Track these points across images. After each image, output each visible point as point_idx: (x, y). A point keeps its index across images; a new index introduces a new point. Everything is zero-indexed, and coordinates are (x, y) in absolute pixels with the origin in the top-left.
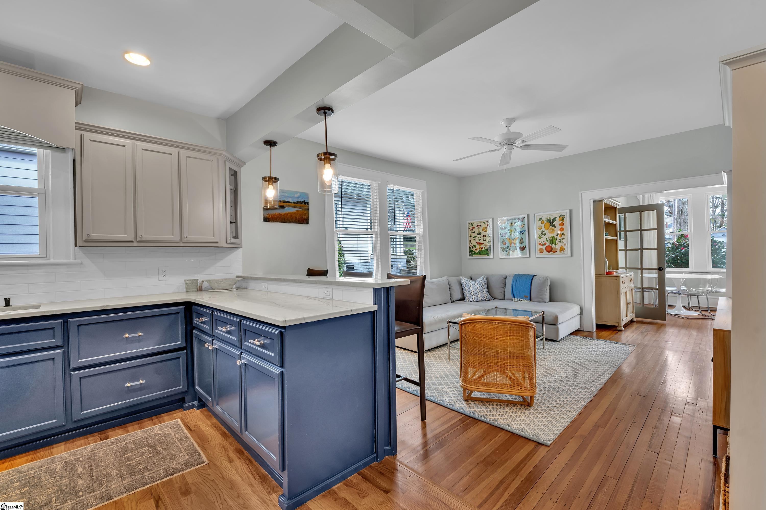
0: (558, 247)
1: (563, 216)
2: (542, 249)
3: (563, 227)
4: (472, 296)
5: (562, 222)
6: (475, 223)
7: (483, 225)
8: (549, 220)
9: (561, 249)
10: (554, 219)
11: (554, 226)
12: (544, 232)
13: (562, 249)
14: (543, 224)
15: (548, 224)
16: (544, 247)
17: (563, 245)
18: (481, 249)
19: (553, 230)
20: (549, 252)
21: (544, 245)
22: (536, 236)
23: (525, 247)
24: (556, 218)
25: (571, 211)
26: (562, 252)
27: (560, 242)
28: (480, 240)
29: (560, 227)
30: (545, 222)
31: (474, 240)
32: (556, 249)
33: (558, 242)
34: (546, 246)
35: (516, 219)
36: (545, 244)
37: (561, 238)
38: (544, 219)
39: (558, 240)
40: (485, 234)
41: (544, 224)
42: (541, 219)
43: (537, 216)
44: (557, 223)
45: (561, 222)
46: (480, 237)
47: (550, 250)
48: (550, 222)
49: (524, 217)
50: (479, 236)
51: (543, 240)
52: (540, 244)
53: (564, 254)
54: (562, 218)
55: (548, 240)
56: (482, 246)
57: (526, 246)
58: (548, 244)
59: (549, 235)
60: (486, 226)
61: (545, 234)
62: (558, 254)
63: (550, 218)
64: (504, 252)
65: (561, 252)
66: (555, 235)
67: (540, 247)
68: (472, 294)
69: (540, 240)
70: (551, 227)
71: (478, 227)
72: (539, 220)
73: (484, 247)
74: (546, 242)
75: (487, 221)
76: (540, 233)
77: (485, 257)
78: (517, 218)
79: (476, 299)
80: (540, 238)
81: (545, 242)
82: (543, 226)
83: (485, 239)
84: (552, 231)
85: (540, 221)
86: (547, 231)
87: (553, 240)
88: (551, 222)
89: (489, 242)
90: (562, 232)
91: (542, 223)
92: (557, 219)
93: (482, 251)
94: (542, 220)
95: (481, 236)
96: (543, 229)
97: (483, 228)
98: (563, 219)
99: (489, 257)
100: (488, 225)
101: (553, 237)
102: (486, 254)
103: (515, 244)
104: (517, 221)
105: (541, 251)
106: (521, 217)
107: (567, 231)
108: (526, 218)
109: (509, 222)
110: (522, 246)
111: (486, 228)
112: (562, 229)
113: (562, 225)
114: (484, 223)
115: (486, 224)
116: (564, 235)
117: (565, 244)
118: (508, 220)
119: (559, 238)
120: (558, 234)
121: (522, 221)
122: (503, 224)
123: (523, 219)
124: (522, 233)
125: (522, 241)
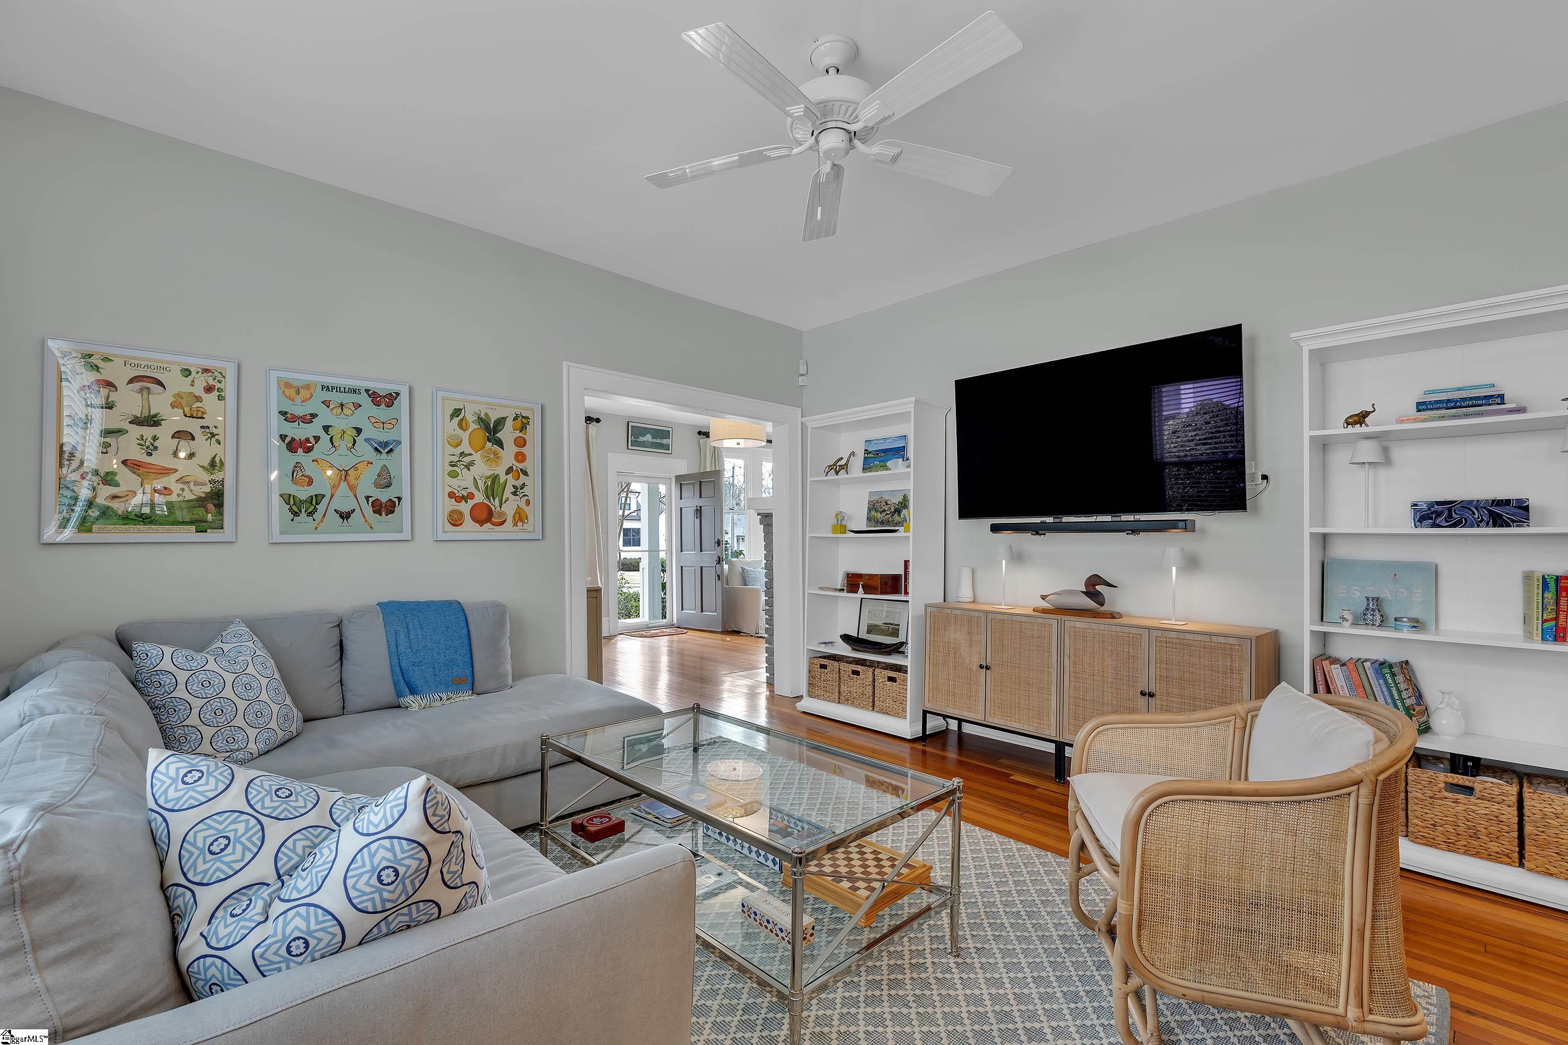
0: (509, 509)
1: (523, 417)
2: (461, 513)
3: (524, 450)
4: (240, 736)
5: (521, 434)
6: (119, 362)
7: (176, 383)
8: (483, 421)
9: (517, 516)
10: (500, 422)
11: (500, 444)
12: (467, 459)
13: (520, 517)
14: (464, 430)
15: (482, 435)
16: (465, 508)
17: (522, 504)
18: (153, 496)
19: (495, 454)
20: (481, 523)
21: (464, 498)
22: (439, 467)
23: (396, 500)
24: (504, 419)
25: (543, 407)
26: (520, 524)
27: (515, 494)
28: (151, 449)
29: (516, 449)
30: (473, 426)
31: (106, 445)
32: (502, 514)
33: (507, 493)
34: (471, 503)
35: (363, 391)
36: (471, 496)
37: (518, 483)
38: (470, 418)
39: (509, 489)
40: (189, 425)
41: (468, 432)
42: (457, 412)
43: (442, 399)
44: (507, 434)
45: (518, 434)
46: (155, 438)
47: (484, 516)
48: (486, 427)
49: (398, 394)
50: (148, 432)
51: (465, 481)
52: (451, 495)
53: (525, 531)
54: (523, 423)
55: (480, 484)
56: (167, 481)
57: (399, 499)
58: (479, 498)
59: (482, 469)
60: (199, 390)
61: (472, 463)
62: (506, 531)
63: (486, 414)
64: (296, 514)
65: (515, 524)
66: (501, 471)
67: (451, 504)
68: (242, 724)
69: (455, 482)
70: (489, 444)
71: (137, 385)
72: (452, 416)
73: (176, 488)
74: (472, 489)
75: (206, 371)
76: (455, 459)
77: (188, 534)
78: (367, 391)
79: (261, 746)
80: (453, 475)
81: (468, 491)
82: (465, 436)
83: (184, 451)
84: (492, 456)
85: (456, 420)
86: (476, 457)
87: (493, 487)
88: (491, 431)
89: (213, 464)
90: (521, 466)
91: (460, 425)
92: (509, 423)
93: (161, 505)
94: (461, 417)
96: (465, 447)
97: (176, 395)
98: (523, 428)
99: (210, 536)
100: (209, 389)
101: (495, 478)
102: (191, 523)
103: (352, 488)
104: (365, 400)
105: (455, 520)
106: (383, 388)
107: (534, 464)
108: (404, 400)
109: (327, 396)
110: (384, 496)
111: (199, 399)
112: (520, 457)
113: (521, 442)
114: (187, 372)
115: (201, 381)
116: (525, 473)
117: (528, 503)
118: (327, 388)
119: (511, 481)
120: (509, 470)
121: (389, 405)
122: (298, 399)
123: (391, 399)
124: (385, 448)
125: (385, 480)
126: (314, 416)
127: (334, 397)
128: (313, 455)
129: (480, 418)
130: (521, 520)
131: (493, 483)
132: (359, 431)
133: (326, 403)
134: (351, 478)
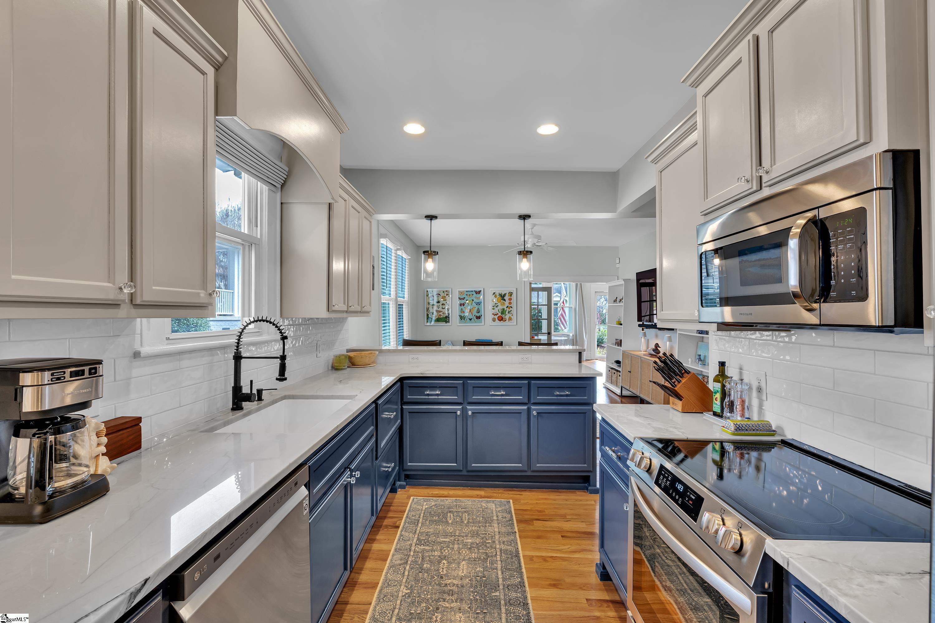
0: (507, 317)
1: (511, 292)
3: (511, 301)
6: (434, 292)
7: (442, 294)
8: (500, 295)
10: (505, 295)
11: (505, 300)
12: (497, 305)
13: (510, 319)
15: (500, 298)
16: (496, 317)
18: (439, 316)
19: (504, 303)
20: (500, 321)
21: (496, 315)
22: (490, 307)
24: (506, 294)
25: (517, 289)
26: (510, 321)
27: (509, 313)
28: (439, 308)
29: (509, 301)
30: (498, 296)
31: (433, 307)
32: (505, 318)
33: (507, 313)
34: (498, 316)
35: (474, 291)
36: (498, 314)
37: (510, 310)
38: (497, 294)
39: (507, 312)
40: (444, 302)
42: (494, 293)
43: (491, 290)
44: (506, 298)
45: (510, 297)
47: (501, 319)
50: (438, 304)
51: (496, 310)
52: (493, 314)
53: (511, 323)
54: (511, 294)
55: (500, 311)
56: (441, 313)
57: (481, 315)
58: (500, 314)
59: (500, 307)
60: (445, 295)
61: (498, 306)
62: (507, 323)
63: (501, 293)
64: (462, 319)
65: (509, 321)
66: (505, 307)
67: (493, 316)
69: (494, 311)
70: (502, 301)
71: (437, 295)
72: (493, 294)
73: (442, 315)
74: (498, 312)
75: (447, 291)
76: (494, 305)
77: (444, 324)
80: (493, 309)
82: (496, 299)
83: (443, 308)
86: (499, 304)
87: (503, 312)
88: (503, 297)
89: (448, 310)
90: (510, 306)
91: (495, 297)
92: (507, 294)
93: (440, 318)
95: (440, 304)
96: (496, 302)
97: (442, 297)
98: (511, 295)
99: (448, 324)
100: (447, 295)
101: (503, 309)
102: (445, 321)
103: (472, 313)
104: (474, 293)
105: (494, 320)
106: (478, 290)
107: (514, 305)
108: (482, 291)
109: (467, 293)
110: (478, 315)
111: (445, 297)
112: (510, 303)
113: (510, 299)
114: (444, 292)
115: (446, 293)
116: (512, 307)
117: (512, 315)
118: (467, 291)
119: (508, 310)
120: (507, 307)
121: (479, 294)
122: (462, 295)
123: (480, 292)
124: (479, 304)
125: (478, 311)
126: (464, 298)
127: (468, 293)
128: (464, 306)
129: (500, 294)
130: (510, 320)
131: (503, 310)
132: (473, 300)
133: (467, 295)
134: (472, 311)
